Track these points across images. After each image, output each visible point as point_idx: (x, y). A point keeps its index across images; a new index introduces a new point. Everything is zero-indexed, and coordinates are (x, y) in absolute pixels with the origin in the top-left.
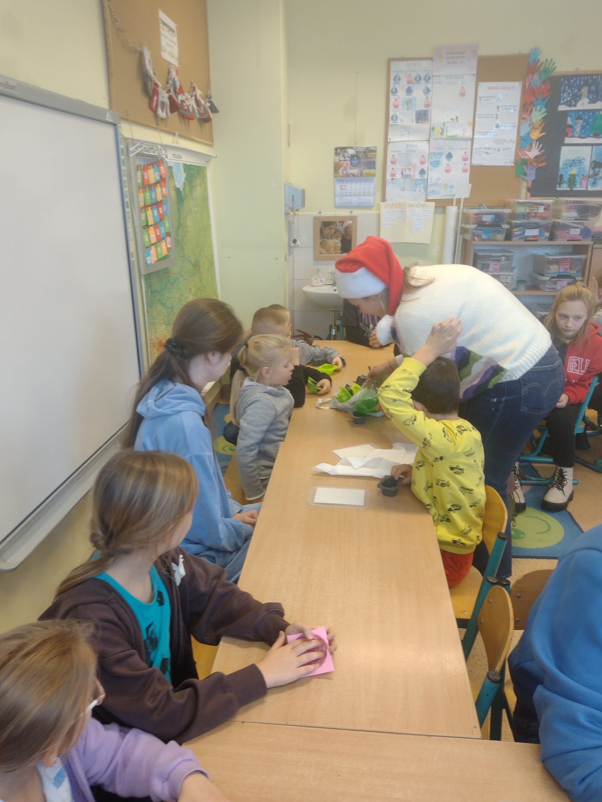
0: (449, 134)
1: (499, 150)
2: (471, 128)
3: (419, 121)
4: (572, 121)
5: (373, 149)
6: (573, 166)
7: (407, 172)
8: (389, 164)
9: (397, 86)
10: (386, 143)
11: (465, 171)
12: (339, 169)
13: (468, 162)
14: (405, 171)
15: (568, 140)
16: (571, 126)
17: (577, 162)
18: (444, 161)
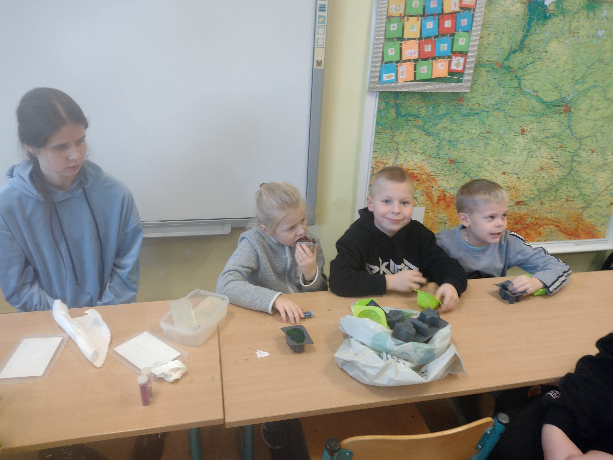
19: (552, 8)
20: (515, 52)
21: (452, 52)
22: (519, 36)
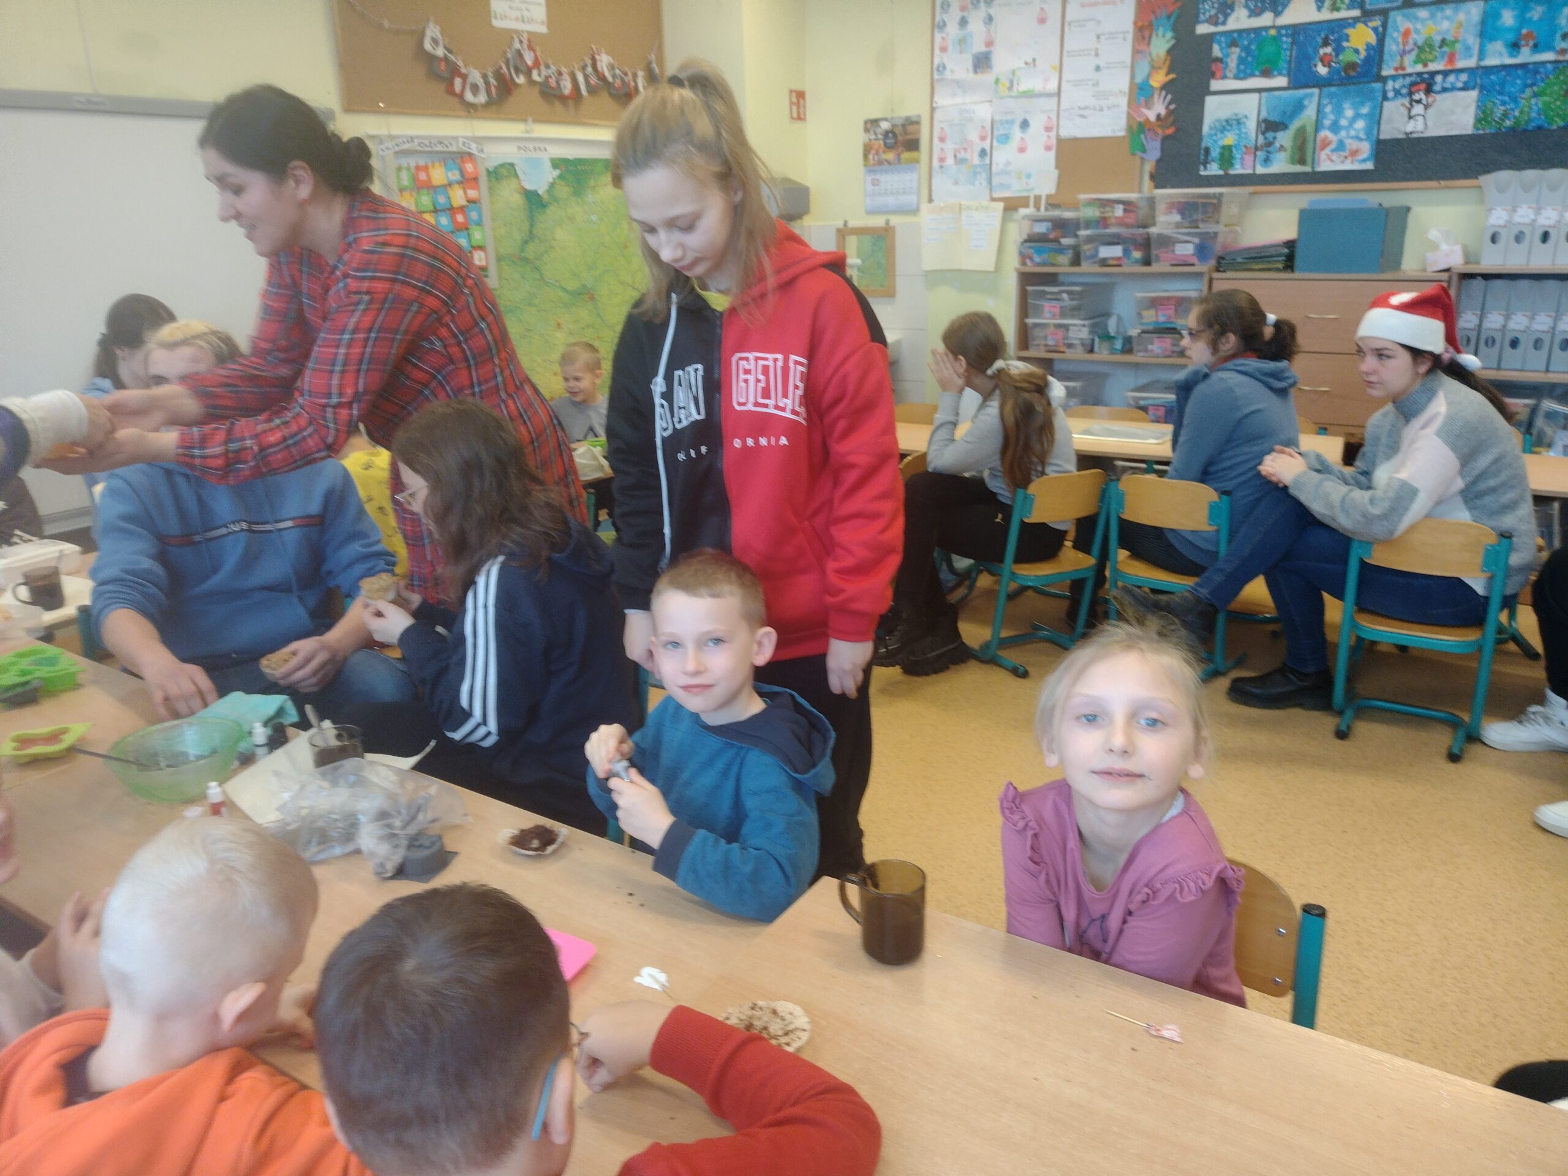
0: (1021, 89)
1: (1101, 110)
2: (1057, 75)
3: (978, 70)
4: (1221, 49)
5: (914, 119)
6: (1228, 131)
7: (962, 155)
8: (936, 141)
9: (946, 17)
10: (933, 110)
11: (1048, 148)
12: (869, 152)
13: (1053, 134)
14: (959, 152)
15: (1215, 85)
16: (1219, 60)
17: (1235, 122)
18: (1017, 133)
19: (545, 196)
20: (526, 242)
21: (473, 247)
22: (526, 226)
